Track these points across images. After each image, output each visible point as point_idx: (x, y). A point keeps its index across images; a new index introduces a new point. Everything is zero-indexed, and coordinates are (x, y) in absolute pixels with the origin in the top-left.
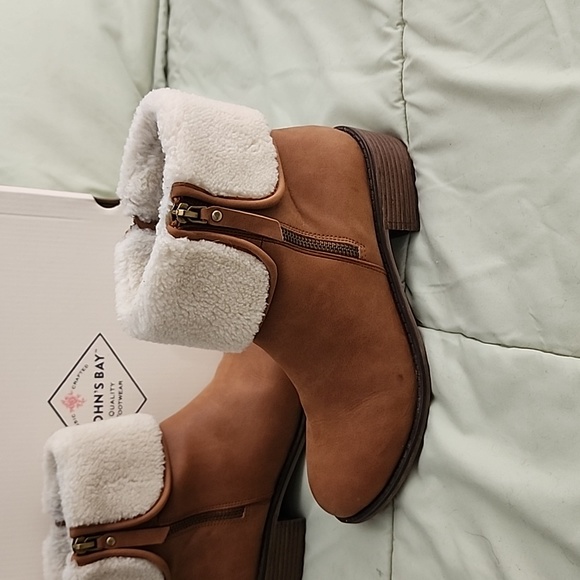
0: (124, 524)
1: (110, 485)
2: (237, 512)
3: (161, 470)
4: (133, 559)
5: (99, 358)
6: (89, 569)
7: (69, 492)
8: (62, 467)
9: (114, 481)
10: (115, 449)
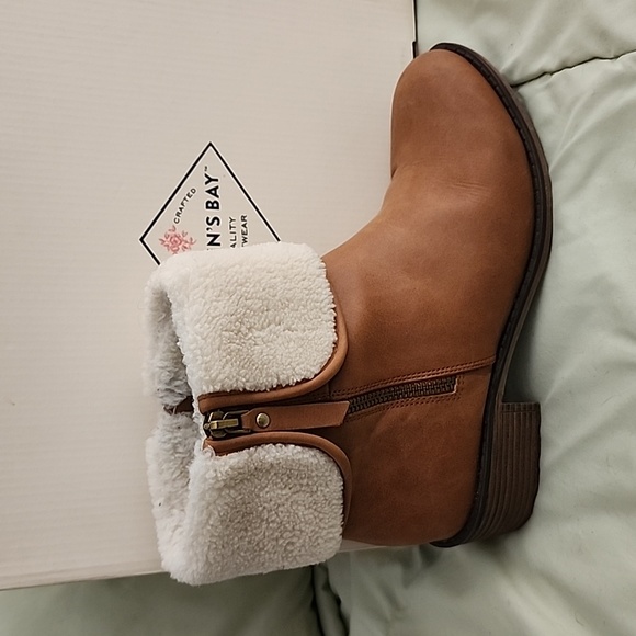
0: (281, 393)
1: (257, 334)
2: (445, 383)
3: (331, 315)
4: (299, 448)
5: (211, 180)
6: (234, 459)
7: (196, 341)
8: (181, 305)
9: (263, 328)
10: (259, 281)
